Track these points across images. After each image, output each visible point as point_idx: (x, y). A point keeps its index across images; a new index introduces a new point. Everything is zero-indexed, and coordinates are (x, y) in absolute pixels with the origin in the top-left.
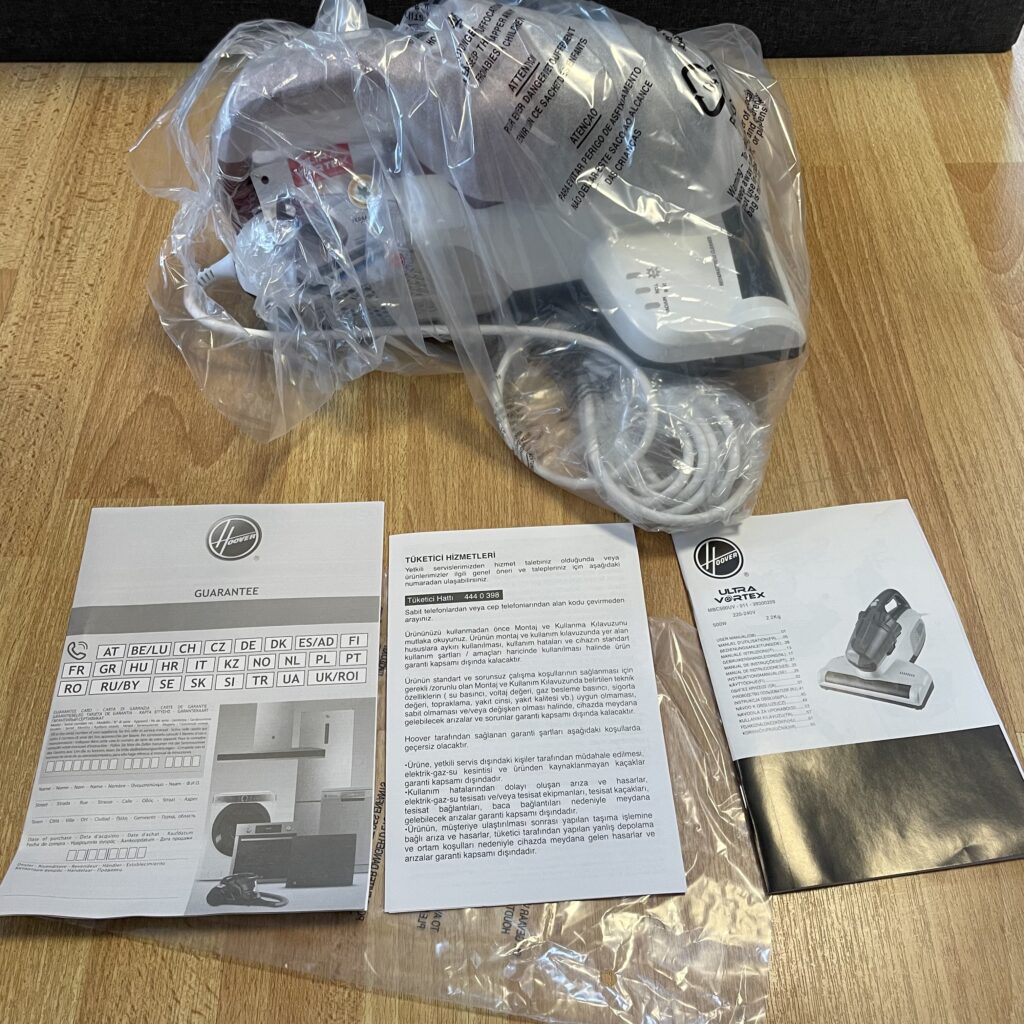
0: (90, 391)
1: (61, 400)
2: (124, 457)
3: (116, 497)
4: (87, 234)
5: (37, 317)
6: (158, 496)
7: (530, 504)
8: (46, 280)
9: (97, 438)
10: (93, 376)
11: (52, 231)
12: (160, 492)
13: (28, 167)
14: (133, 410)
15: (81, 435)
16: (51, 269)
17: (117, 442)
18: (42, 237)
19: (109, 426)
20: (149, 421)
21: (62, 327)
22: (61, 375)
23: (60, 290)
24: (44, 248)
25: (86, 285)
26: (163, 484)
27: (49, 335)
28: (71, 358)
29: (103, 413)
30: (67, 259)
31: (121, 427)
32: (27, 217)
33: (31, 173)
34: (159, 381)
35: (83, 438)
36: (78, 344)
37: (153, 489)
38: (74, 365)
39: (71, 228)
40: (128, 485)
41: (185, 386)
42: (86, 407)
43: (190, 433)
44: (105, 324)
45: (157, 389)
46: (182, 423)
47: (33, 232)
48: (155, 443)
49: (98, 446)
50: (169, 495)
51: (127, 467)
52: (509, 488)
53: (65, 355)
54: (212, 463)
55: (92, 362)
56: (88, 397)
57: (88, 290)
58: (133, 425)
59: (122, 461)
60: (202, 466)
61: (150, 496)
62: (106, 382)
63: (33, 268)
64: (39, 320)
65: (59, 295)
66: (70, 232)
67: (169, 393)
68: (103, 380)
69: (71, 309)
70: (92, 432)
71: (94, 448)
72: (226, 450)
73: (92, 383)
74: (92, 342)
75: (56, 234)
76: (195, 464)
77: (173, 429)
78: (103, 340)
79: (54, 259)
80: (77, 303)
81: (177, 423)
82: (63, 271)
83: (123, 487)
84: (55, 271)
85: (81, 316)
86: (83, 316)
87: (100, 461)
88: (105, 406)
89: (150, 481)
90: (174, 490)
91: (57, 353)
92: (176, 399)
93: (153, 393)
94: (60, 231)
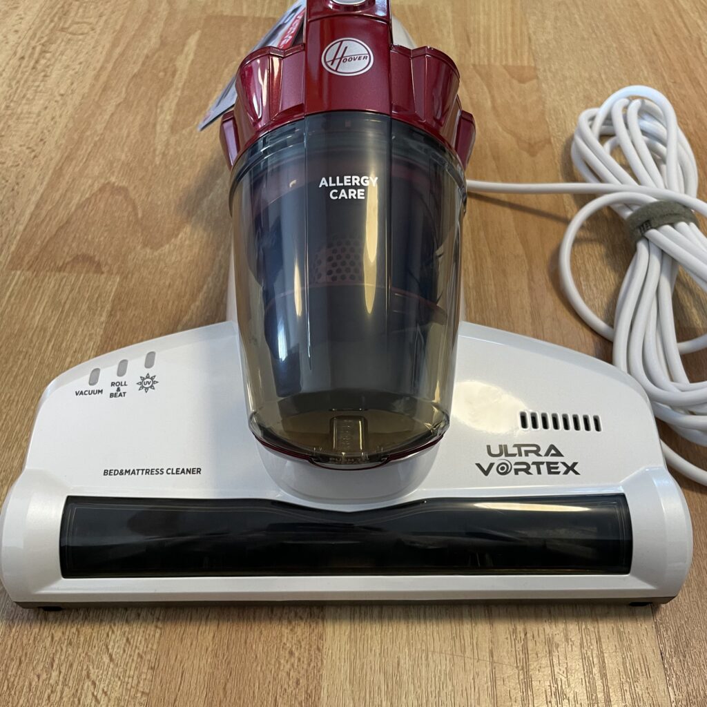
0: (47, 179)
1: (18, 184)
2: (73, 236)
3: (60, 271)
4: (64, 57)
5: (7, 117)
6: (102, 273)
7: (495, 302)
9: (48, 219)
11: (32, 54)
12: (105, 269)
13: (20, 8)
14: (87, 196)
15: (32, 215)
16: (26, 81)
17: (68, 222)
18: (23, 58)
20: (102, 206)
21: (29, 125)
22: (21, 163)
23: (31, 98)
24: (23, 66)
25: (56, 94)
26: (109, 262)
27: (16, 131)
28: (33, 151)
29: (57, 198)
30: (43, 74)
32: (11, 43)
33: (22, 12)
34: (116, 174)
35: (34, 217)
36: (42, 140)
37: (99, 265)
38: (35, 157)
39: (50, 52)
40: (73, 260)
41: (141, 179)
43: (142, 219)
44: (70, 125)
45: (113, 179)
46: (135, 208)
47: (15, 53)
48: (106, 226)
51: (74, 245)
52: (471, 285)
53: (28, 148)
54: (162, 246)
55: (53, 155)
56: (45, 183)
57: (58, 98)
58: (85, 209)
59: (70, 239)
60: (151, 248)
61: (95, 272)
62: (64, 172)
63: (10, 80)
64: (8, 119)
65: (30, 101)
66: (48, 55)
67: (124, 184)
68: (61, 169)
69: (40, 112)
70: (44, 213)
72: (177, 236)
73: (51, 172)
74: (56, 139)
75: (36, 56)
76: (145, 245)
77: (126, 214)
78: (66, 137)
79: (30, 74)
80: (46, 108)
81: (130, 209)
82: (37, 84)
83: (68, 263)
84: (29, 83)
85: (48, 118)
87: (48, 238)
88: (60, 191)
89: (97, 259)
90: (120, 268)
91: (21, 146)
92: (131, 188)
93: (108, 183)
94: (40, 54)
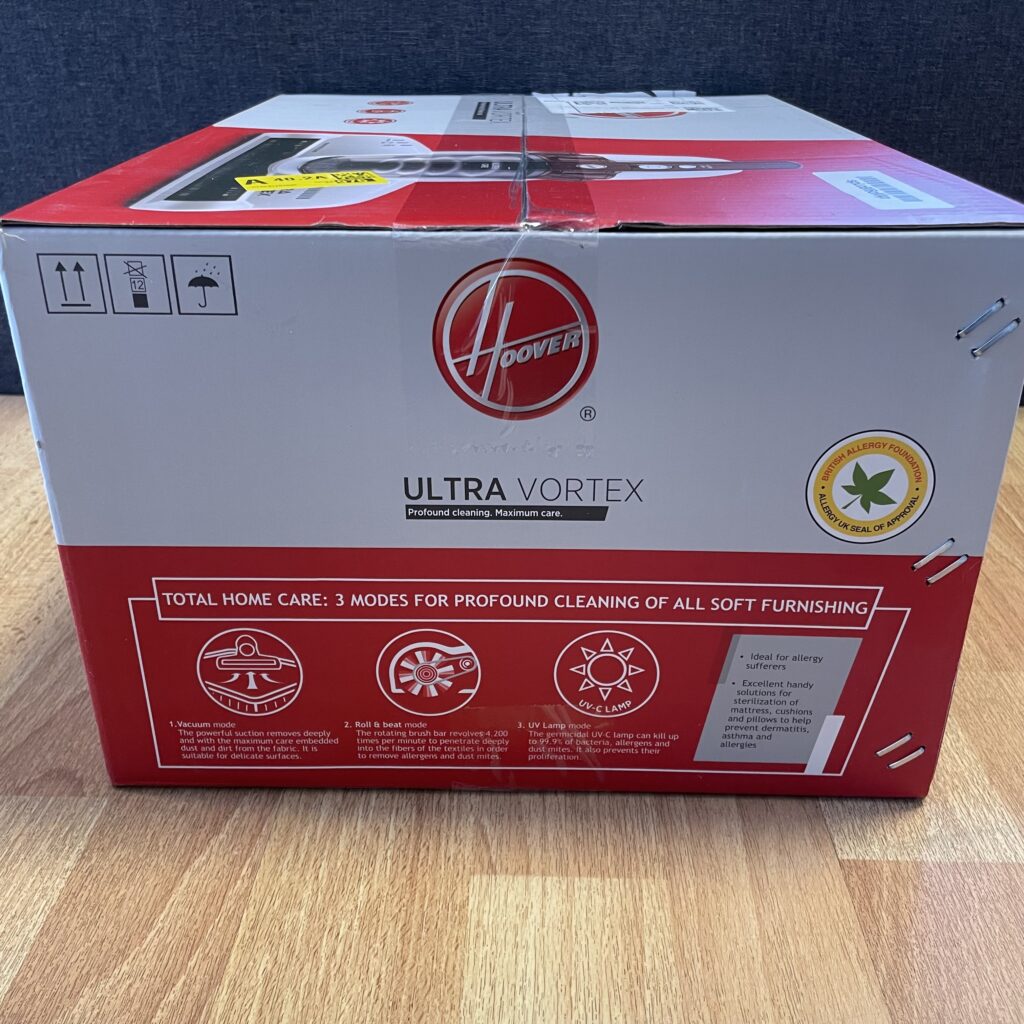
8: (22, 558)
10: (43, 651)
19: (43, 706)
31: (59, 707)
42: (20, 683)
49: (17, 728)
50: (101, 794)
71: (10, 731)
86: (56, 590)
